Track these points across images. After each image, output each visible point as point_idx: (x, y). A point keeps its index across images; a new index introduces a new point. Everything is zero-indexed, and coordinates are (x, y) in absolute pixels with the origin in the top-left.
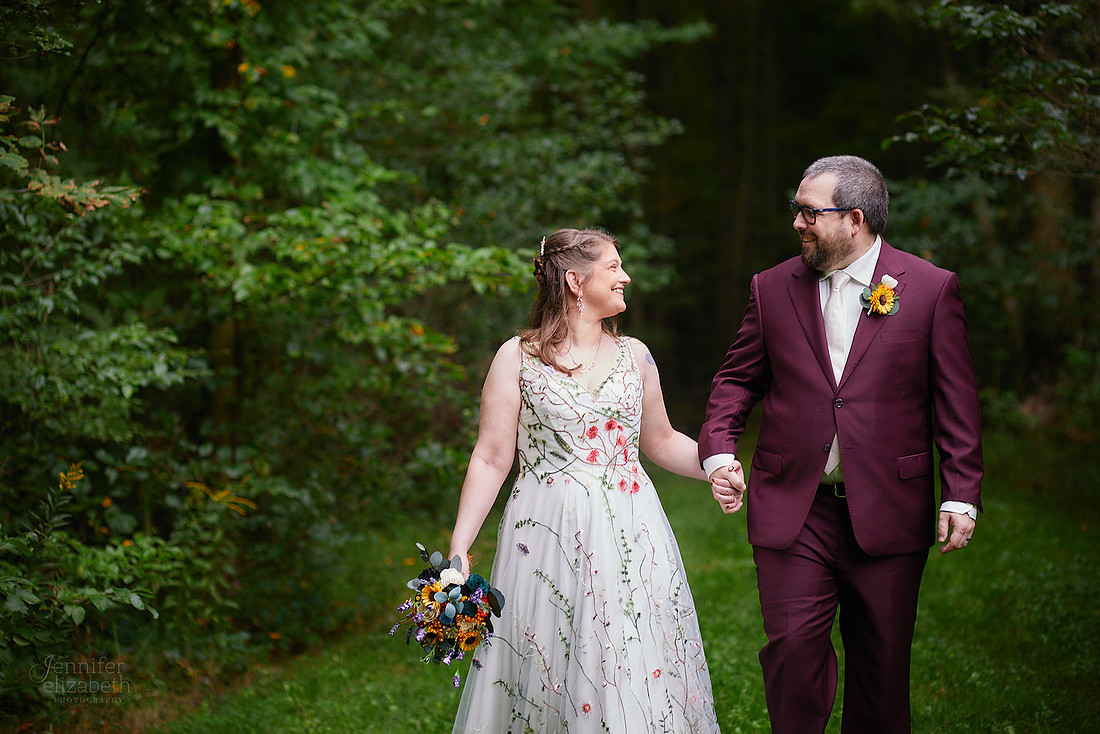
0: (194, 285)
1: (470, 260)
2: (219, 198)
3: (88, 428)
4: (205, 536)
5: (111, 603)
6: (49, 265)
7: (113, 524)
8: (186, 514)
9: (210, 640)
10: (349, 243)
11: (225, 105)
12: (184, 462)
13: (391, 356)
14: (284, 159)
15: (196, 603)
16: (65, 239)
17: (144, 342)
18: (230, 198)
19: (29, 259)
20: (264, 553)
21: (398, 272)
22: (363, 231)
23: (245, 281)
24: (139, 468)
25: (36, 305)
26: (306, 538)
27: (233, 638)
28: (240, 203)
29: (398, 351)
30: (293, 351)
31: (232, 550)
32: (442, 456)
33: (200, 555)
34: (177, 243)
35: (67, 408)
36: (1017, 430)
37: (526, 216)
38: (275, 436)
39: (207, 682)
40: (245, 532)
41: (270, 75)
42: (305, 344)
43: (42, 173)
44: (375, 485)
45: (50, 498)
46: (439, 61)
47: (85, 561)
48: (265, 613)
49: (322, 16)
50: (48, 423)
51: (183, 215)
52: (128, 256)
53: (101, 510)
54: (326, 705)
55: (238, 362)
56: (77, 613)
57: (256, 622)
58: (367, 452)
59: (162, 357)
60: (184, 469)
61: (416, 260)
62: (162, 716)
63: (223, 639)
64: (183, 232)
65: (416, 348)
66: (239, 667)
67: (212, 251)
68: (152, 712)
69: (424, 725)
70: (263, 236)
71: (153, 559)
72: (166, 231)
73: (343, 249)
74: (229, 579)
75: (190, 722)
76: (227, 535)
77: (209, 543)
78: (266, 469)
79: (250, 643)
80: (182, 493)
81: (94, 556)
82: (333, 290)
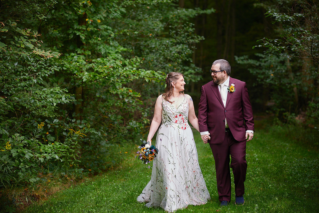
0: (72, 77)
1: (145, 73)
2: (79, 54)
3: (43, 114)
4: (73, 143)
5: (50, 158)
6: (35, 71)
7: (49, 139)
8: (68, 137)
9: (73, 170)
10: (113, 68)
11: (82, 30)
12: (68, 123)
13: (123, 98)
14: (97, 44)
15: (70, 160)
16: (40, 64)
17: (59, 92)
18: (82, 54)
19: (30, 69)
20: (88, 148)
21: (126, 76)
22: (117, 65)
23: (86, 76)
24: (56, 124)
25: (32, 81)
26: (99, 144)
27: (79, 170)
28: (85, 56)
29: (125, 96)
30: (98, 96)
31: (79, 147)
32: (136, 124)
33: (71, 148)
34: (68, 66)
35: (38, 108)
36: (294, 124)
37: (161, 61)
38: (92, 118)
39: (72, 181)
40: (83, 142)
41: (94, 22)
42: (101, 93)
43: (36, 48)
44: (118, 131)
45: (35, 131)
46: (139, 18)
47: (42, 147)
48: (88, 164)
49: (108, 6)
50: (33, 112)
51: (70, 58)
52: (56, 69)
53: (46, 135)
54: (103, 188)
55: (83, 98)
56: (42, 160)
57: (85, 166)
58: (116, 123)
59: (64, 96)
60: (68, 125)
61: (131, 73)
62: (60, 189)
63: (76, 170)
64: (70, 63)
65: (130, 96)
66: (80, 178)
67: (77, 68)
68: (57, 188)
69: (128, 193)
70: (91, 65)
71: (60, 148)
72: (66, 63)
73: (112, 69)
74: (79, 155)
75: (68, 191)
76: (79, 143)
77: (74, 145)
78: (89, 126)
79: (83, 171)
80: (67, 131)
81: (44, 147)
82: (109, 79)
